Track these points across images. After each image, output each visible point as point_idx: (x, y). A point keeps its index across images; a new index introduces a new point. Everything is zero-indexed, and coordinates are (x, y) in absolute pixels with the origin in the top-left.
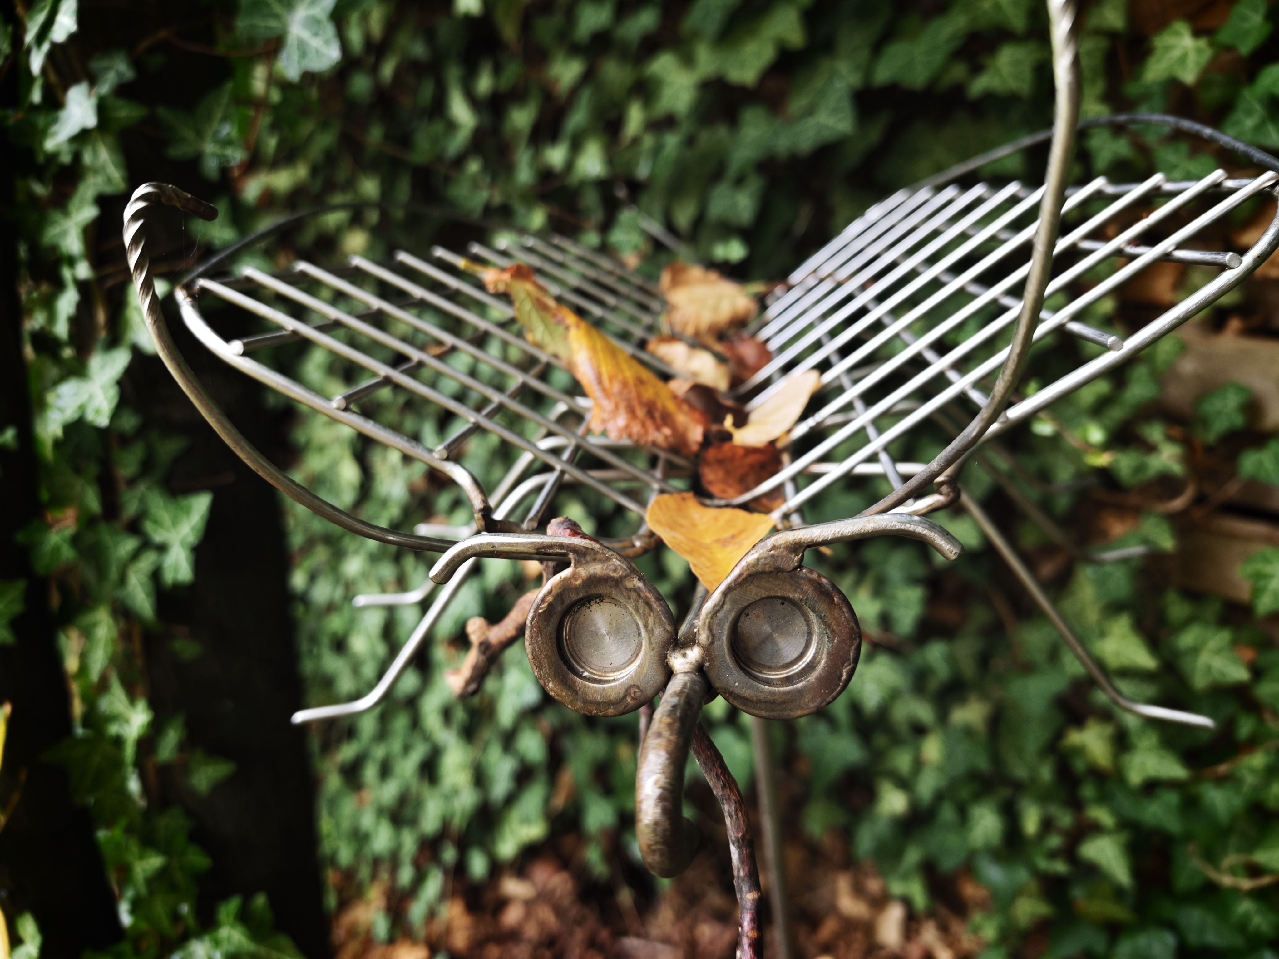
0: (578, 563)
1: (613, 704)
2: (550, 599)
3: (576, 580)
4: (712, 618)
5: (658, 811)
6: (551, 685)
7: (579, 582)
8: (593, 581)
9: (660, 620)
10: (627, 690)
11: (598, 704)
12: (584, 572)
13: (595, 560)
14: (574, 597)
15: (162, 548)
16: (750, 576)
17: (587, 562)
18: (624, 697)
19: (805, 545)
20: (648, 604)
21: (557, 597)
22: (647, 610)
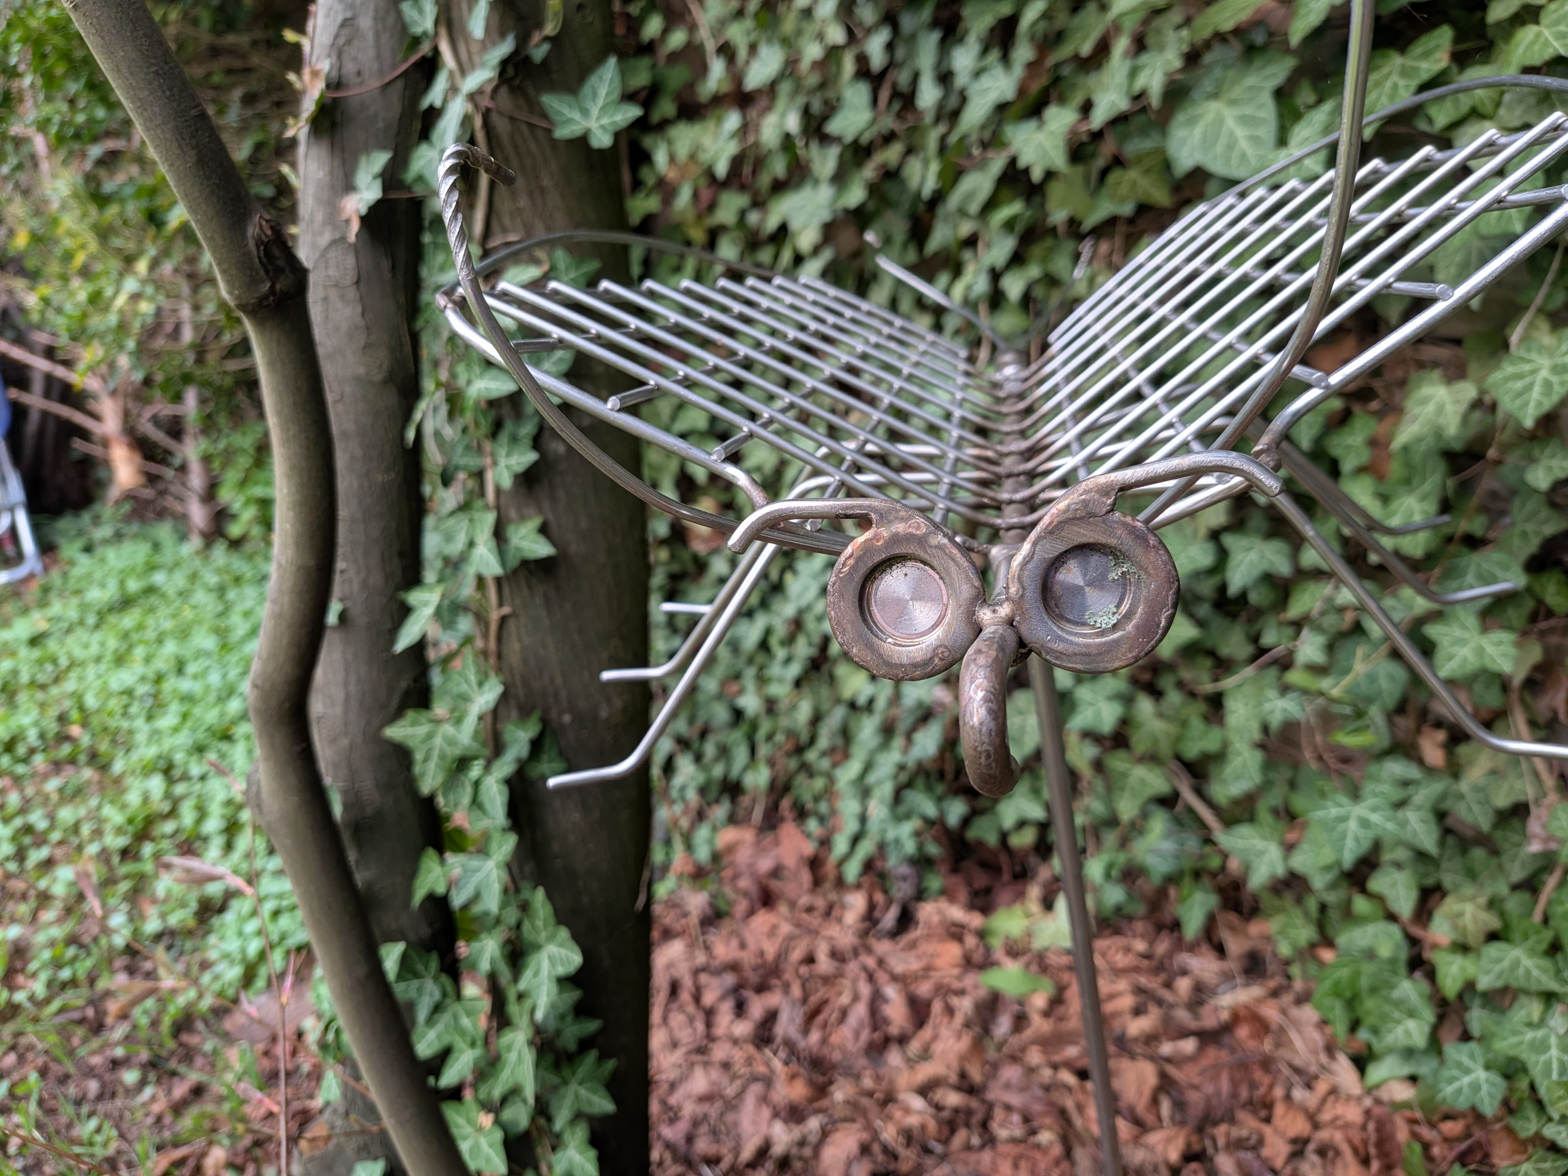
0: (881, 523)
1: (920, 664)
2: (851, 562)
3: (879, 541)
4: (1021, 570)
6: (854, 650)
7: (882, 543)
8: (895, 539)
9: (967, 575)
10: (934, 652)
11: (906, 665)
12: (885, 533)
13: (895, 520)
14: (877, 559)
16: (1060, 523)
17: (890, 522)
18: (932, 658)
19: (1118, 488)
20: (953, 560)
21: (859, 559)
22: (953, 568)
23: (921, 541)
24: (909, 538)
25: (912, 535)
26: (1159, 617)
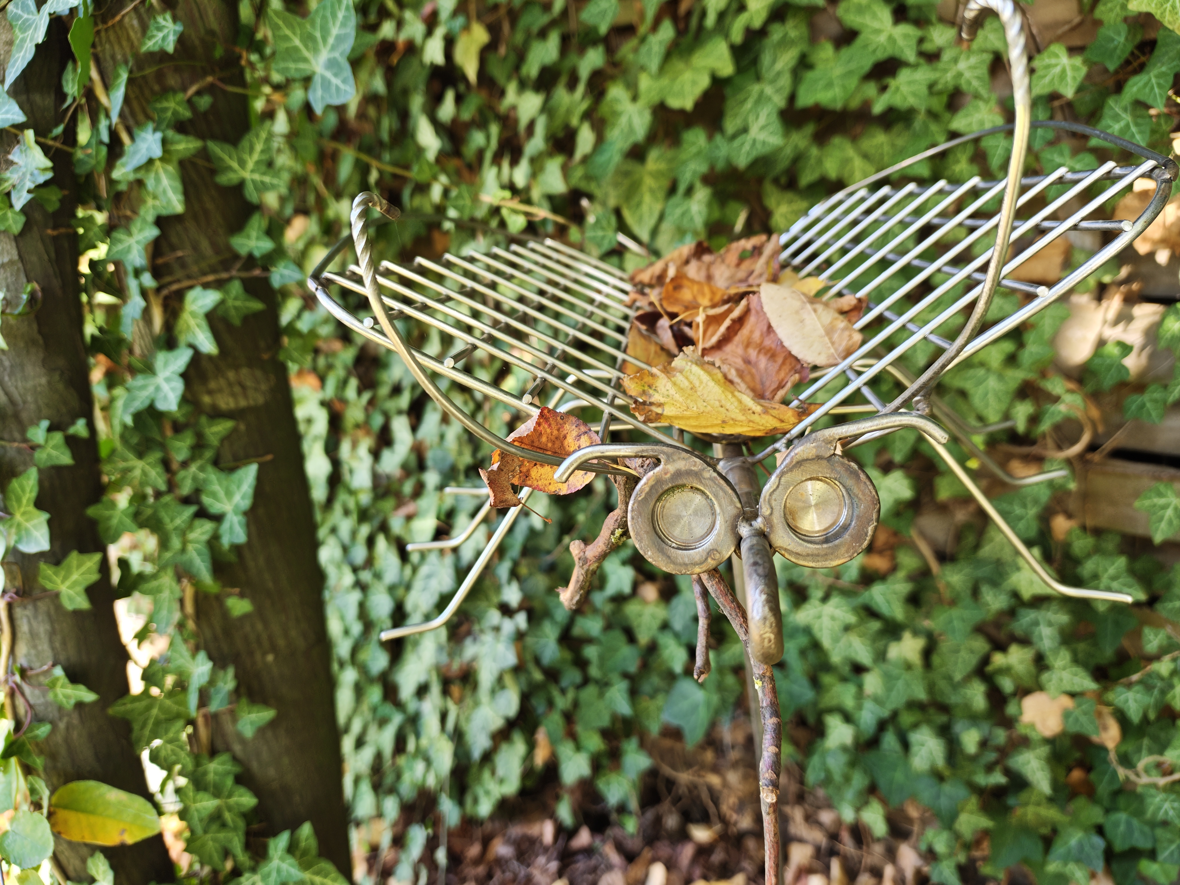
0: (667, 462)
1: (698, 564)
2: (647, 489)
3: (666, 474)
4: (771, 495)
5: (767, 609)
6: (649, 553)
7: (668, 475)
8: (678, 474)
9: (732, 500)
10: (708, 553)
11: (686, 565)
12: (672, 468)
13: (679, 458)
14: (666, 488)
15: (218, 518)
16: (798, 463)
17: (674, 461)
18: (706, 559)
19: (837, 437)
20: (722, 489)
21: (652, 487)
22: (721, 493)
23: (697, 475)
24: (689, 473)
25: (692, 470)
26: (867, 528)
